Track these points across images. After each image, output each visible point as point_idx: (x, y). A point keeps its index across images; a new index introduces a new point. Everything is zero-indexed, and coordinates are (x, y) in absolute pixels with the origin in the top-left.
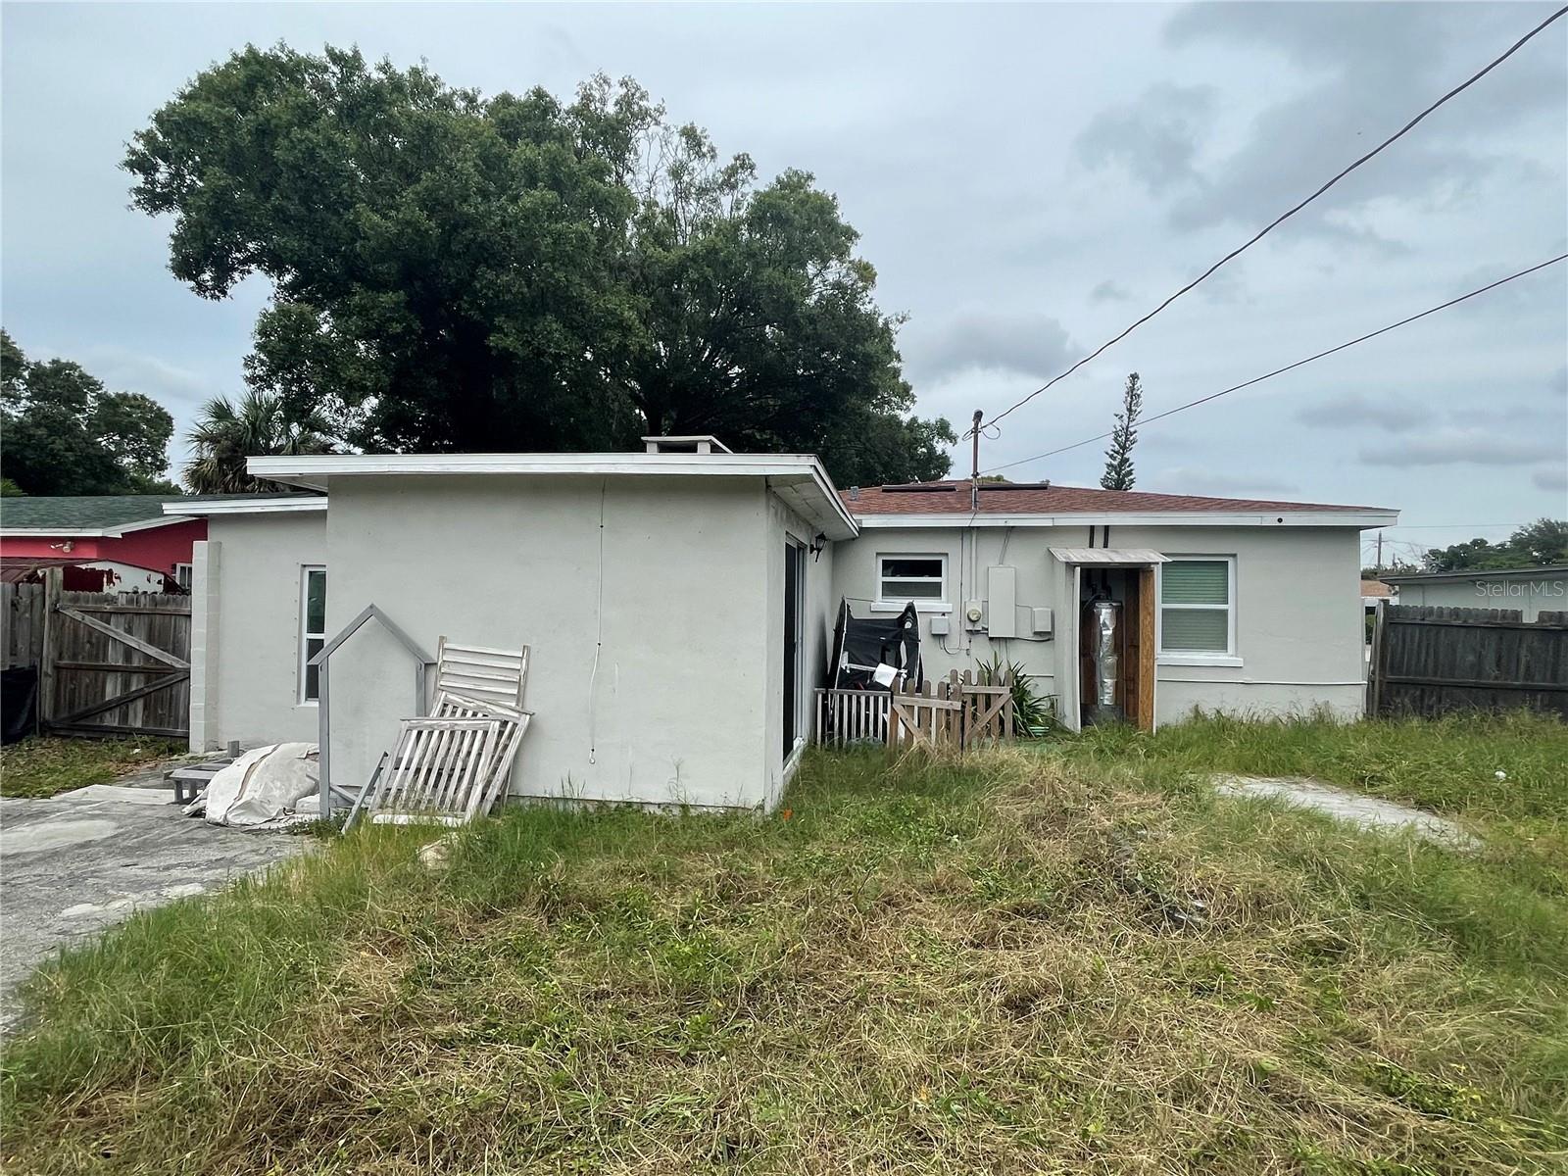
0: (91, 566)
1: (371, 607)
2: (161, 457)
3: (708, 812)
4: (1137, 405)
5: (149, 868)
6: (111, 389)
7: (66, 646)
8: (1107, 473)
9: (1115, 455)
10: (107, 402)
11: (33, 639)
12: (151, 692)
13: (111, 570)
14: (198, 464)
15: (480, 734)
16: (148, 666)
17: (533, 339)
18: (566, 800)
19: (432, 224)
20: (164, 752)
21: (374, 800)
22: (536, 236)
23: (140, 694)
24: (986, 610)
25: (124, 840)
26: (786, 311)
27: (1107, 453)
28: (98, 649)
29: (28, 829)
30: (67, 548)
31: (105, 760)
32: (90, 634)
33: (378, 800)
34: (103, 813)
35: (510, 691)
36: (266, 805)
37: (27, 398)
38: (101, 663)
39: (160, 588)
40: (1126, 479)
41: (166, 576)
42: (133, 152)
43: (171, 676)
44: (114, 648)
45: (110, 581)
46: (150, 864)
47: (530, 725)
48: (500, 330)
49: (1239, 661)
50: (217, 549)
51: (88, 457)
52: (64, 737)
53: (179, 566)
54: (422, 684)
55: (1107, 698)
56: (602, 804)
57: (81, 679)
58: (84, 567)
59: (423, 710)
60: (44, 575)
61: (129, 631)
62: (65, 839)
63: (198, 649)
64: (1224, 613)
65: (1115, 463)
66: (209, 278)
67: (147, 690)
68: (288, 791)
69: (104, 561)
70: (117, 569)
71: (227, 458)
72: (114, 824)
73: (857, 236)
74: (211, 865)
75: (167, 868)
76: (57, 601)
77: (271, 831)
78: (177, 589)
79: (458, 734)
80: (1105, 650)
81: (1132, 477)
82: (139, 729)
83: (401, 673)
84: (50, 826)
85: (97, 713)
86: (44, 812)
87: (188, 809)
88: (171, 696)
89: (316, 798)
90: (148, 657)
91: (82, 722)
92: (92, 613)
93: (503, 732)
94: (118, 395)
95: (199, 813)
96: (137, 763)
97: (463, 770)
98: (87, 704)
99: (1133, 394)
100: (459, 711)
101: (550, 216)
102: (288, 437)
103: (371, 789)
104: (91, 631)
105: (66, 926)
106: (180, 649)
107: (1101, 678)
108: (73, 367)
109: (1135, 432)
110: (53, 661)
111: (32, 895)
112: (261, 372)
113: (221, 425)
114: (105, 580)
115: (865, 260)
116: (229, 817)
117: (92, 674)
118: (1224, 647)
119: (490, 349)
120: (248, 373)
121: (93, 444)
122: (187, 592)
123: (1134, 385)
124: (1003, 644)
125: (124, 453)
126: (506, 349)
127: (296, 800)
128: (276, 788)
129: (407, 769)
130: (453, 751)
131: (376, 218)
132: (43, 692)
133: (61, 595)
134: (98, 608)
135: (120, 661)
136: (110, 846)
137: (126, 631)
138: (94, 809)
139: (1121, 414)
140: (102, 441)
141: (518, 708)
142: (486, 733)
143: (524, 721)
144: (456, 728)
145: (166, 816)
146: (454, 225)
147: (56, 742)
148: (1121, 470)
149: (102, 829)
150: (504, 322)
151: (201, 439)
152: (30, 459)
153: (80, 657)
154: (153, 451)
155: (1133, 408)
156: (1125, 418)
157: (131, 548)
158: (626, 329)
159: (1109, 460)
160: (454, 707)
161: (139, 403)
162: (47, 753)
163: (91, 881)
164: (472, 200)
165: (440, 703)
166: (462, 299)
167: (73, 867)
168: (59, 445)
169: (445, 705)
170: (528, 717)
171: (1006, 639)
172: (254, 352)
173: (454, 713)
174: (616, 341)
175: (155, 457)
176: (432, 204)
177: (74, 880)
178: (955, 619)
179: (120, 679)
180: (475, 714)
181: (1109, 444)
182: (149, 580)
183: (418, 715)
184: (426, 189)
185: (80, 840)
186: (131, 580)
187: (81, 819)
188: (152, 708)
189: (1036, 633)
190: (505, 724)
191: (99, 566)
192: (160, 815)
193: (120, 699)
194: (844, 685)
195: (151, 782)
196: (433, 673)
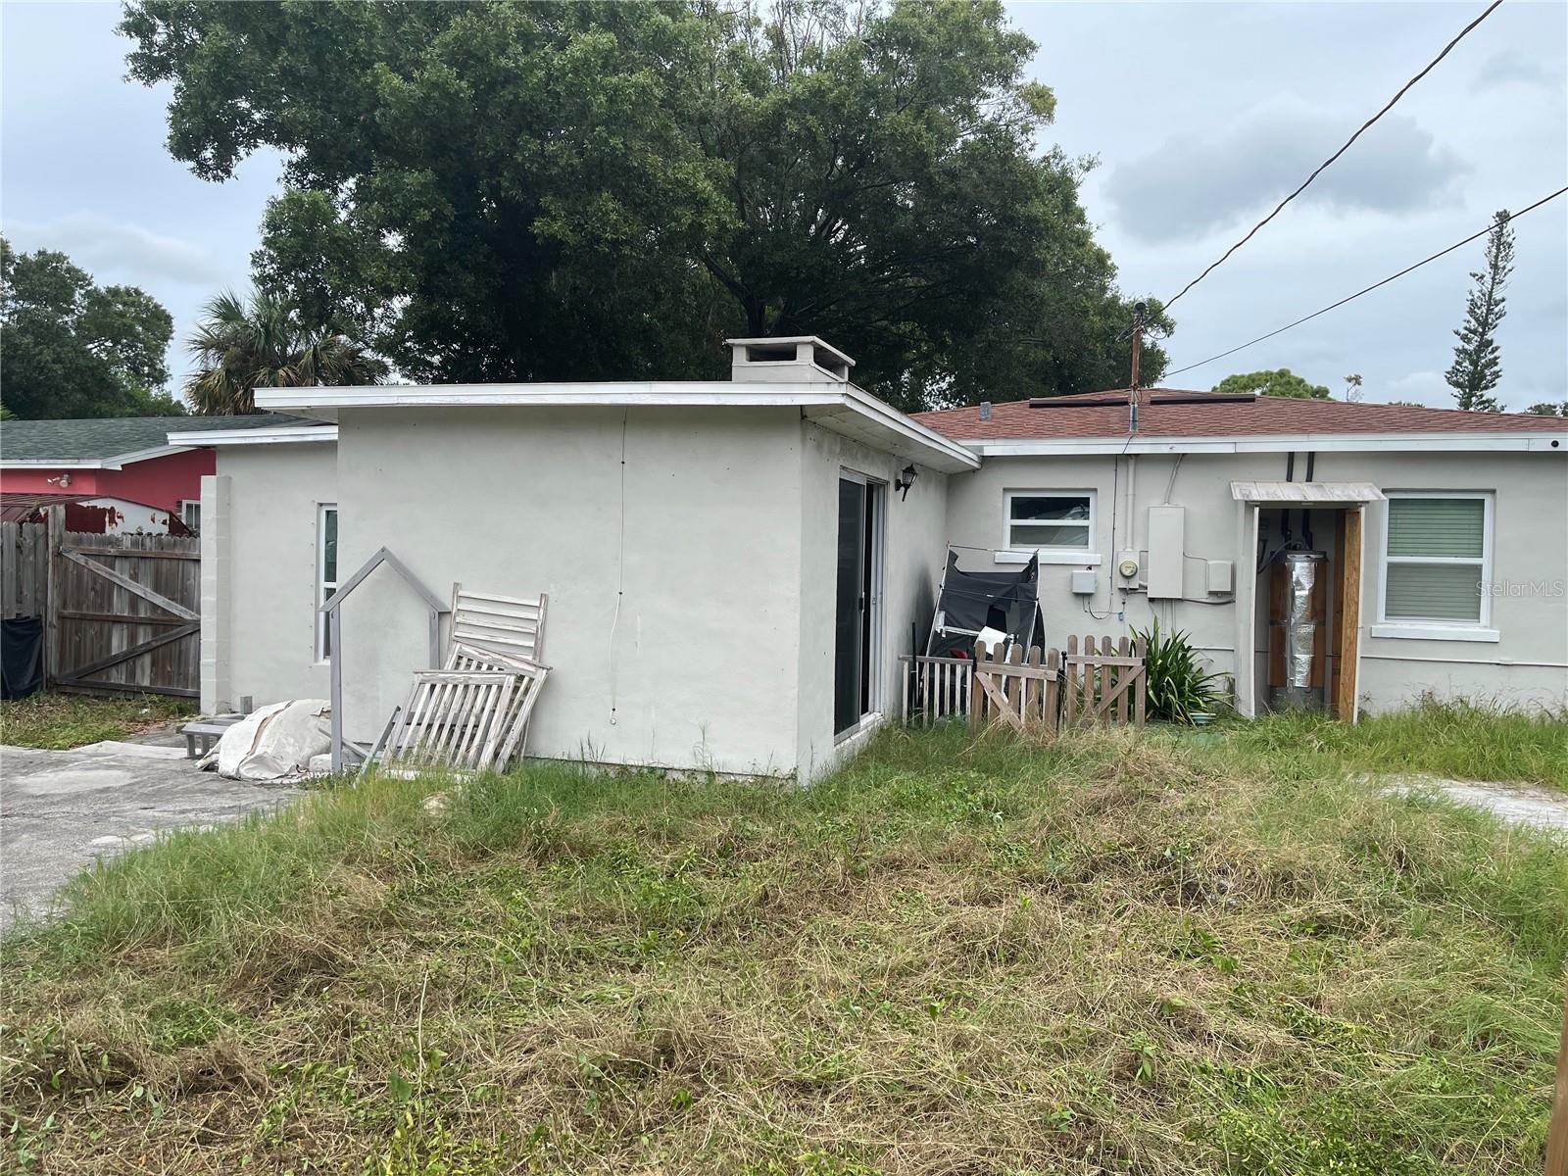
0: (93, 503)
1: (383, 550)
2: (158, 367)
3: (735, 781)
4: (1506, 258)
5: (165, 811)
6: (102, 282)
7: (69, 595)
8: (1457, 363)
9: (1470, 335)
10: (96, 299)
11: (37, 585)
12: (158, 647)
13: (112, 508)
14: (203, 378)
15: (494, 688)
16: (154, 617)
17: (586, 223)
18: (584, 763)
19: (464, 84)
20: (173, 713)
21: (385, 756)
22: (586, 94)
23: (149, 649)
24: (1144, 563)
25: (140, 788)
26: (917, 166)
27: (1457, 333)
28: (102, 598)
29: (51, 776)
30: (64, 483)
31: (114, 719)
32: (95, 582)
33: (390, 755)
34: (119, 765)
35: (527, 644)
36: (278, 761)
37: (13, 298)
38: (106, 613)
39: (165, 529)
40: (1487, 372)
41: (172, 515)
42: (130, 13)
43: (178, 629)
44: (120, 596)
45: (112, 521)
46: (166, 808)
47: (547, 681)
48: (545, 212)
49: (1493, 635)
50: (226, 488)
51: (78, 370)
52: (70, 695)
53: (185, 503)
54: (436, 634)
55: (1299, 678)
56: (624, 769)
57: (85, 631)
58: (85, 504)
59: (437, 662)
60: (46, 515)
61: (135, 577)
62: (86, 785)
63: (208, 598)
64: (1478, 569)
65: (1470, 347)
66: (210, 156)
67: (154, 644)
68: (301, 749)
69: (105, 497)
70: (120, 507)
71: (237, 370)
72: (129, 774)
73: (1033, 48)
74: (223, 811)
75: (183, 812)
76: (60, 543)
77: (283, 786)
78: (183, 530)
79: (472, 688)
80: (1298, 616)
81: (1496, 368)
82: (146, 687)
83: (415, 624)
84: (71, 774)
85: (103, 669)
86: (62, 761)
87: (200, 763)
88: (180, 651)
89: (328, 757)
90: (155, 607)
91: (88, 679)
92: (96, 556)
93: (519, 688)
94: (109, 290)
95: (211, 768)
96: (146, 723)
97: (476, 726)
98: (93, 659)
99: (1501, 244)
100: (474, 664)
101: (604, 66)
102: (308, 342)
103: (382, 746)
104: (95, 577)
105: (96, 851)
106: (187, 596)
107: (1291, 651)
108: (59, 258)
109: (1503, 300)
110: (57, 609)
111: (63, 827)
112: (271, 271)
113: (229, 329)
114: (107, 519)
115: (1040, 83)
116: (242, 770)
117: (97, 626)
118: (1476, 615)
119: (534, 237)
120: (256, 272)
121: (83, 352)
122: (194, 534)
123: (1502, 229)
124: (1167, 607)
125: (118, 363)
126: (553, 236)
127: (309, 758)
128: (290, 745)
129: (419, 724)
130: (467, 707)
131: (397, 80)
132: (49, 645)
133: (64, 536)
134: (100, 551)
135: (127, 611)
136: (128, 792)
137: (131, 577)
138: (108, 760)
139: (1480, 273)
140: (92, 347)
141: (535, 662)
142: (500, 688)
143: (541, 675)
144: (470, 682)
145: (178, 769)
146: (492, 83)
147: (63, 700)
148: (1479, 357)
149: (117, 778)
150: (552, 202)
151: (205, 345)
152: (18, 374)
153: (85, 606)
154: (150, 359)
155: (1501, 264)
156: (1488, 279)
157: (135, 481)
158: (700, 204)
159: (1460, 344)
160: (469, 659)
161: (132, 297)
162: (56, 710)
163: (113, 819)
164: (510, 51)
165: (455, 655)
166: (501, 175)
167: (96, 808)
168: (47, 355)
169: (460, 658)
170: (545, 671)
171: (1171, 599)
172: (263, 248)
173: (468, 666)
174: (687, 220)
175: (152, 366)
176: (463, 58)
177: (98, 818)
178: (1103, 575)
179: (125, 632)
180: (490, 668)
181: (1462, 319)
182: (153, 520)
183: (431, 668)
184: (456, 39)
185: (100, 787)
186: (135, 520)
187: (97, 768)
188: (160, 665)
189: (1211, 593)
190: (522, 678)
191: (100, 504)
192: (173, 768)
193: (125, 654)
194: (938, 652)
195: (162, 740)
196: (447, 622)
